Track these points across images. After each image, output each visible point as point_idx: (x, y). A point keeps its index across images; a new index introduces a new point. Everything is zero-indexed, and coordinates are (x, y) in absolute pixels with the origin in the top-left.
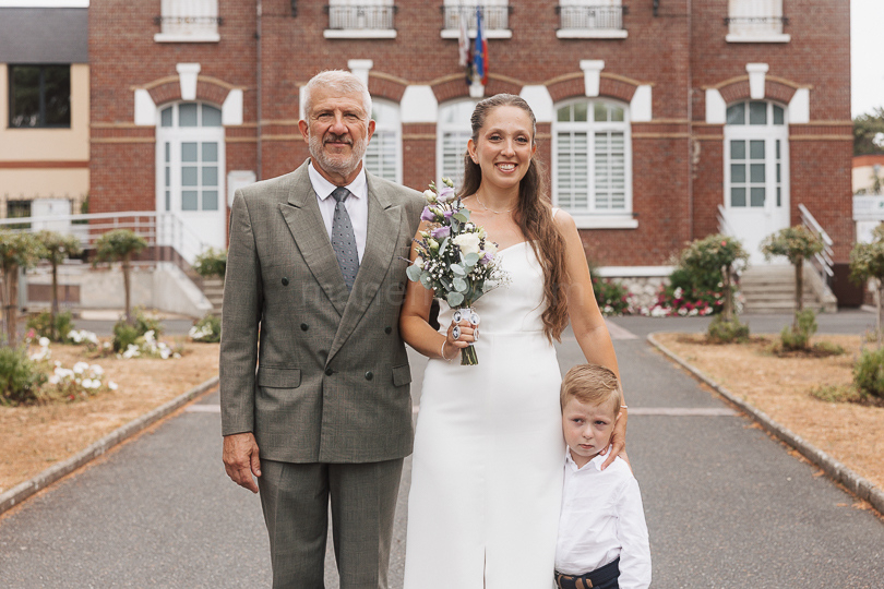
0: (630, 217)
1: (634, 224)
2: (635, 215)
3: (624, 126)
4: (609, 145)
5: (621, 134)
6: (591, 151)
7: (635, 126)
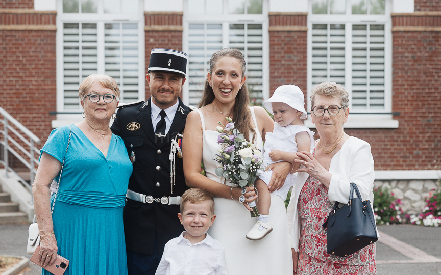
0: (390, 116)
1: (395, 124)
2: (395, 115)
3: (384, 19)
4: (369, 39)
5: (382, 27)
6: (349, 46)
7: (396, 19)
